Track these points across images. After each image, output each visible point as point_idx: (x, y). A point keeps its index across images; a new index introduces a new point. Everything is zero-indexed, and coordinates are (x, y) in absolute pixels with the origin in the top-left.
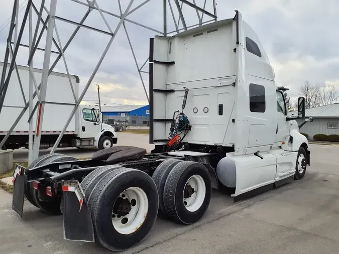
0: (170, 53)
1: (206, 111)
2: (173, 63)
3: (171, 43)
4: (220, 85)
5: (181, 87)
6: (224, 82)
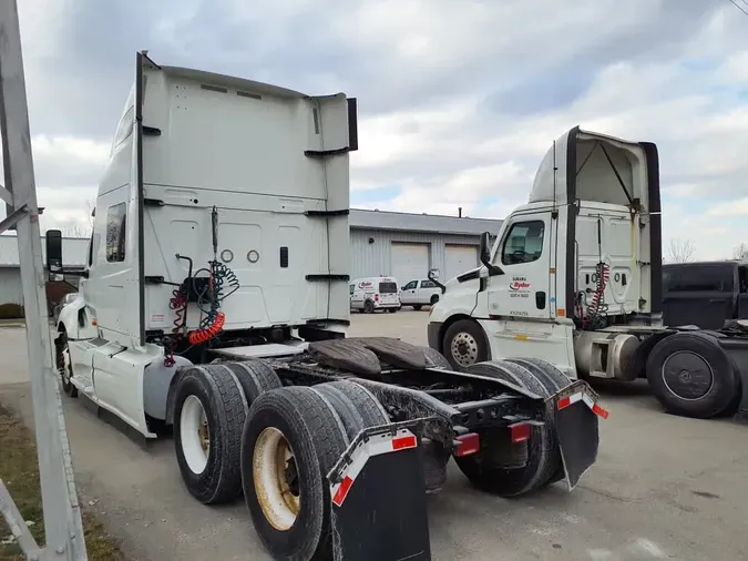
1: (253, 257)
2: (157, 132)
4: (283, 210)
5: (185, 199)
6: (290, 207)
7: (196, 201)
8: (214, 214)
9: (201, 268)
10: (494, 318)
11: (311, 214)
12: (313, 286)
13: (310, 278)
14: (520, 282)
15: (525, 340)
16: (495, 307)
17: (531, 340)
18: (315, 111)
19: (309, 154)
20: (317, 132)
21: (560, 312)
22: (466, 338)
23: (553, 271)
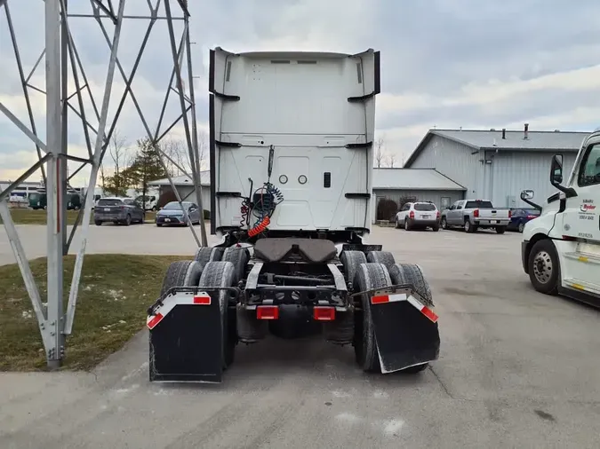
0: (228, 80)
1: (302, 180)
2: (236, 98)
3: (230, 64)
4: (328, 145)
5: (255, 142)
6: (333, 142)
7: (262, 143)
8: (272, 151)
9: (259, 188)
10: (567, 238)
11: (351, 147)
12: (351, 202)
13: (349, 196)
14: (588, 204)
15: (586, 262)
16: (567, 228)
17: (591, 263)
18: (358, 65)
19: (352, 100)
20: (360, 82)
22: (544, 256)
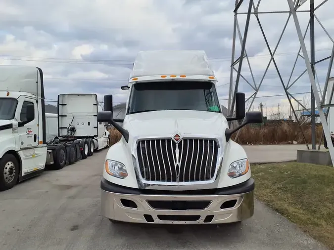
21: (40, 142)
23: (38, 125)
